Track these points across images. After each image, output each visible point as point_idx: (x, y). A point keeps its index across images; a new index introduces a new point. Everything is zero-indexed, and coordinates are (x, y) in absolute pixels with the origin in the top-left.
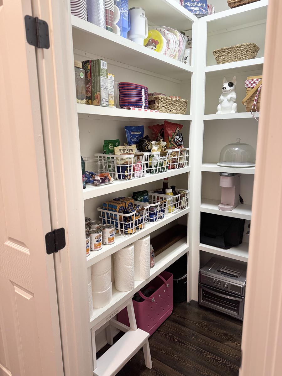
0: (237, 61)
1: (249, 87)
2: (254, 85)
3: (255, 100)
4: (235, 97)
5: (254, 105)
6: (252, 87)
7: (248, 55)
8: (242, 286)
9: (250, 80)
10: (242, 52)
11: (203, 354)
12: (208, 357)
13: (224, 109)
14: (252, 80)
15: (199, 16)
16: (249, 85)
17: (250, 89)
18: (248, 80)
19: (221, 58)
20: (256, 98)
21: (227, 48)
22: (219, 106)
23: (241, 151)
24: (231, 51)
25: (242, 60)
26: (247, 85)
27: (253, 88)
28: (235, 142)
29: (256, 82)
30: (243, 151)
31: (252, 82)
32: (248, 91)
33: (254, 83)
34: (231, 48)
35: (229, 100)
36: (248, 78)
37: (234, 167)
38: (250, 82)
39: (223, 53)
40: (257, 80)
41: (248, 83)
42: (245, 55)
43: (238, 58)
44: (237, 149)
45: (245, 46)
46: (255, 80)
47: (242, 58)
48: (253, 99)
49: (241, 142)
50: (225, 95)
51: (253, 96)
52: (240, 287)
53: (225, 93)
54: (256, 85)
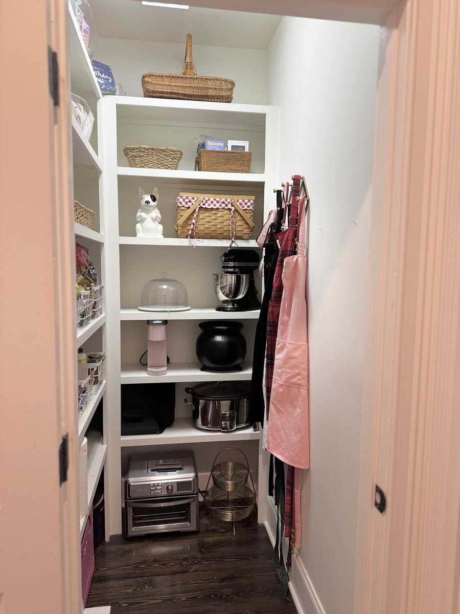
0: (159, 168)
1: (183, 206)
2: (190, 204)
3: (193, 224)
4: (159, 215)
5: (192, 230)
6: (187, 206)
7: (175, 163)
8: (191, 479)
9: (184, 197)
10: (167, 158)
11: (174, 601)
12: (184, 601)
13: (146, 230)
14: (187, 198)
15: (104, 93)
16: (184, 204)
17: (183, 208)
18: (181, 197)
19: (138, 160)
20: (194, 221)
21: (147, 147)
22: (138, 226)
23: (172, 289)
24: (153, 153)
25: (167, 168)
26: (181, 203)
27: (189, 208)
28: (161, 278)
29: (192, 200)
30: (174, 289)
31: (187, 200)
32: (182, 211)
33: (190, 201)
34: (152, 149)
35: (154, 220)
36: (181, 194)
37: (167, 312)
38: (184, 200)
39: (141, 152)
40: (193, 199)
41: (181, 200)
42: (171, 163)
43: (162, 164)
44: (165, 287)
45: (171, 151)
46: (190, 198)
47: (167, 166)
48: (190, 223)
49: (168, 277)
50: (147, 211)
51: (189, 218)
52: (190, 482)
53: (147, 210)
54: (192, 204)
